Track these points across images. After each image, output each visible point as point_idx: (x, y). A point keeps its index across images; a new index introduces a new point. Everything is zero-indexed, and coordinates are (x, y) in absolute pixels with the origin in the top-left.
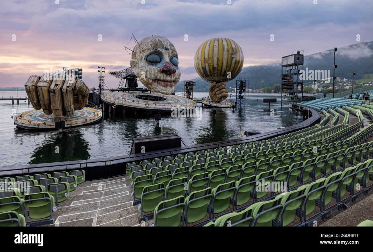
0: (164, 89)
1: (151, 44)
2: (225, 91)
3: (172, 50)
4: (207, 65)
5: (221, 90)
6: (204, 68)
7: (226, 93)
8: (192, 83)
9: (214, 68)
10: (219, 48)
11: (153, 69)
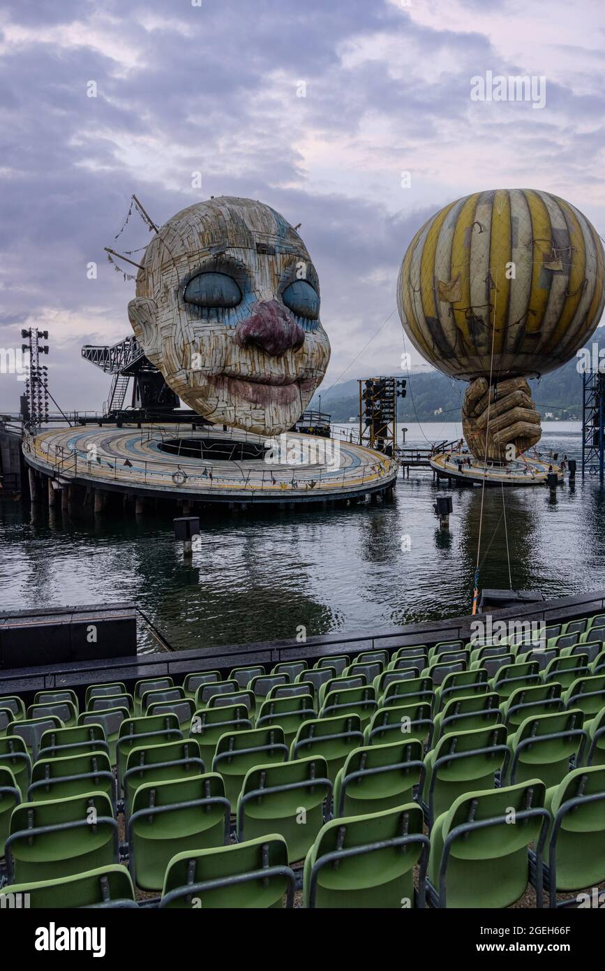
0: (256, 414)
1: (200, 234)
2: (527, 416)
3: (288, 252)
4: (444, 307)
5: (509, 414)
6: (433, 324)
7: (529, 425)
8: (393, 386)
9: (474, 322)
10: (495, 236)
11: (208, 333)
